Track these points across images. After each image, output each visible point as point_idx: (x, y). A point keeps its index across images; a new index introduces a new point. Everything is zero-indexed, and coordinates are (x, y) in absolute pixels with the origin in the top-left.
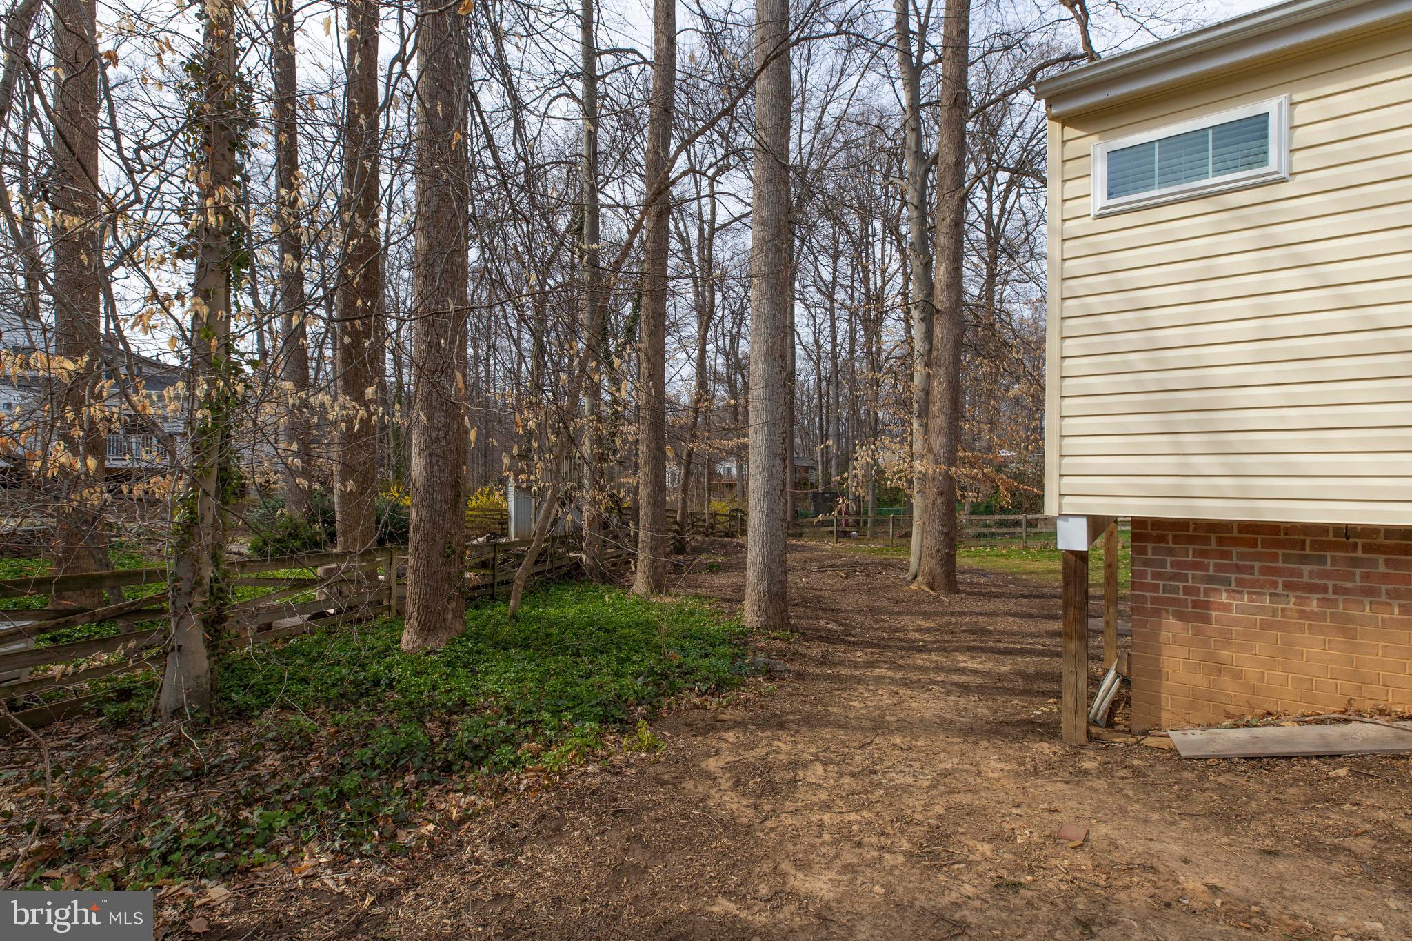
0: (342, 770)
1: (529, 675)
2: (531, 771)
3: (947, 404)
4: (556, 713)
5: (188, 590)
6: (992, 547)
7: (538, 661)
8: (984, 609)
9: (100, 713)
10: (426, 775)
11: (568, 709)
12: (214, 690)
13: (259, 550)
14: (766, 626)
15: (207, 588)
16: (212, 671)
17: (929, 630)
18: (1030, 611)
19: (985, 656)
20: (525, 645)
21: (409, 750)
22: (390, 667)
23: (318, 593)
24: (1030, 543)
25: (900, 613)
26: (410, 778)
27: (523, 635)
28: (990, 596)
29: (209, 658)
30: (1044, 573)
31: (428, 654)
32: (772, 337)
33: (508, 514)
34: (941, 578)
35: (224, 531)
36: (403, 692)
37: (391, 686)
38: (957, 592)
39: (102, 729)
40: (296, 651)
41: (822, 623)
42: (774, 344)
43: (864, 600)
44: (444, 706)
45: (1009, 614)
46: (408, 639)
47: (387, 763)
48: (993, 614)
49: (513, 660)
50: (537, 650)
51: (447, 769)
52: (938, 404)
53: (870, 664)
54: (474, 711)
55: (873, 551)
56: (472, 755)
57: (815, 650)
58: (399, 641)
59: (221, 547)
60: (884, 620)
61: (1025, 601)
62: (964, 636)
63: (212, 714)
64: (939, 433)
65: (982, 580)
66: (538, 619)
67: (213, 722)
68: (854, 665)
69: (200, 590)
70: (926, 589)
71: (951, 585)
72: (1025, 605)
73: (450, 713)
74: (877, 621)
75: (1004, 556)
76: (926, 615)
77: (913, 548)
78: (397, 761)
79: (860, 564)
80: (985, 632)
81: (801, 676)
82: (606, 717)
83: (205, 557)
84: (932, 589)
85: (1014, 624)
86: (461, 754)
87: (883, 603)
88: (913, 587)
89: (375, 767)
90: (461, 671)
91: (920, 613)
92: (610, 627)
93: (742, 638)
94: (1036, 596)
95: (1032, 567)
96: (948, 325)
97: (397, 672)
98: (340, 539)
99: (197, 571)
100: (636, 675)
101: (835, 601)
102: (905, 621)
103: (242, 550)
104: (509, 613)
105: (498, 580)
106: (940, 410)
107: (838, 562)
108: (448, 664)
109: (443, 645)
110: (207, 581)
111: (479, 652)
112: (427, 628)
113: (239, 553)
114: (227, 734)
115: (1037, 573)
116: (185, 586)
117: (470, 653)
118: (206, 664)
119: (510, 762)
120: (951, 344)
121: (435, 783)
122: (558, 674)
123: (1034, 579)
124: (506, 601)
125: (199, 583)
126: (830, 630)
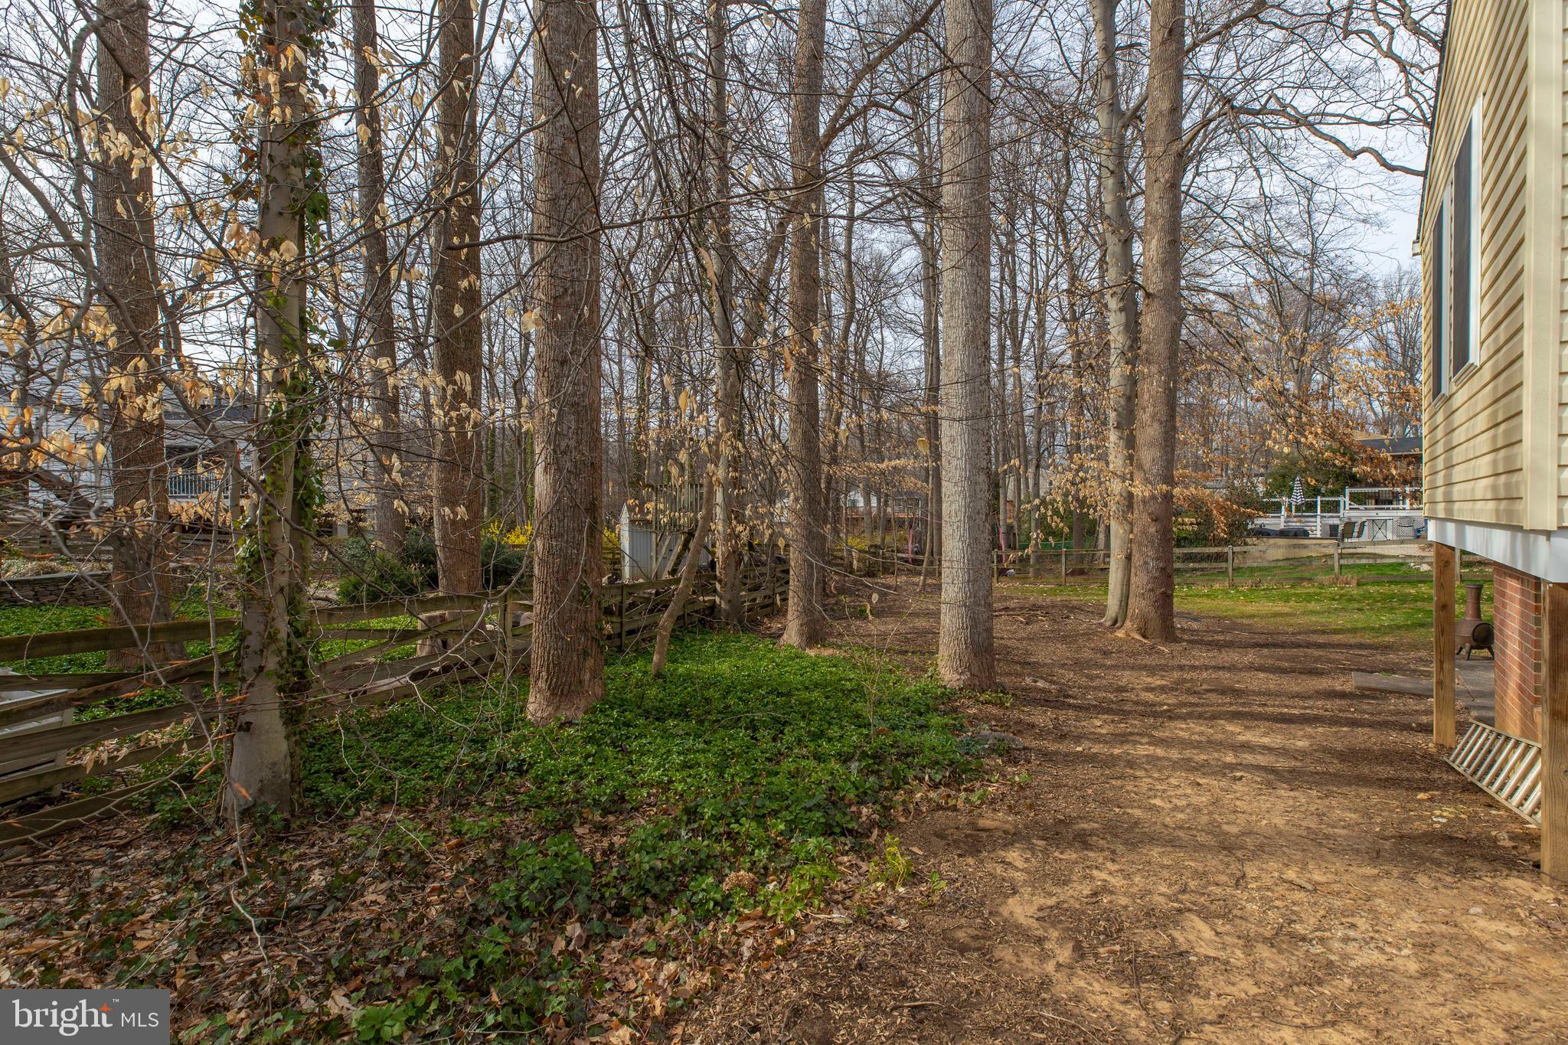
0: (475, 920)
1: (701, 757)
2: (748, 918)
3: (1162, 409)
4: (760, 819)
5: (258, 647)
6: (1189, 585)
7: (706, 737)
8: (1219, 662)
9: (151, 810)
10: (597, 927)
11: (775, 813)
12: (295, 781)
13: (350, 595)
14: (969, 686)
15: (283, 644)
16: (292, 755)
17: (1162, 689)
18: (1278, 663)
19: (1264, 725)
20: (683, 714)
21: (569, 883)
22: (516, 744)
23: (421, 648)
24: (1237, 580)
25: (1115, 667)
26: (574, 929)
27: (677, 700)
28: (1220, 646)
29: (287, 737)
30: (1266, 616)
31: (562, 726)
32: (974, 319)
33: (621, 551)
34: (1155, 624)
35: (304, 570)
36: (540, 781)
37: (520, 771)
38: (1177, 640)
39: (153, 833)
40: (396, 721)
41: (1028, 680)
42: (975, 327)
43: (1062, 650)
44: (597, 803)
45: (1251, 668)
46: (535, 705)
47: (538, 904)
48: (1232, 668)
49: (673, 736)
50: (701, 722)
51: (623, 910)
52: (1150, 409)
53: (1123, 738)
54: (636, 809)
55: (1043, 591)
56: (656, 889)
57: (1042, 717)
58: (523, 709)
59: (300, 590)
60: (1098, 676)
61: (1265, 651)
62: (1213, 697)
63: (293, 816)
64: (1151, 445)
65: (1195, 625)
66: (689, 678)
67: (294, 826)
68: (1098, 739)
69: (273, 647)
70: (1138, 637)
71: (1169, 633)
72: (1264, 657)
73: (606, 812)
74: (1091, 678)
75: (1208, 596)
76: (1152, 670)
77: (1111, 587)
78: (553, 901)
79: (1041, 607)
80: (1237, 693)
81: (1047, 756)
82: (831, 826)
83: (281, 603)
84: (1144, 637)
85: (1272, 682)
86: (639, 887)
87: (1087, 654)
88: (1120, 634)
89: (524, 913)
90: (609, 751)
91: (1144, 667)
92: (783, 690)
93: (946, 700)
94: (1275, 645)
95: (1250, 609)
96: (1162, 312)
97: (526, 753)
98: (442, 581)
99: (268, 622)
100: (845, 759)
101: (1027, 653)
102: (1126, 677)
103: (330, 596)
104: (653, 672)
105: (626, 628)
106: (1153, 416)
107: (1012, 604)
108: (590, 740)
109: (581, 715)
110: (283, 635)
111: (627, 725)
112: (561, 691)
113: (327, 599)
114: (313, 845)
115: (1262, 617)
116: (254, 642)
117: (616, 725)
118: (284, 746)
119: (716, 903)
120: (1167, 335)
121: (609, 937)
122: (739, 755)
123: (1260, 624)
124: (646, 655)
125: (272, 638)
126: (1043, 690)
